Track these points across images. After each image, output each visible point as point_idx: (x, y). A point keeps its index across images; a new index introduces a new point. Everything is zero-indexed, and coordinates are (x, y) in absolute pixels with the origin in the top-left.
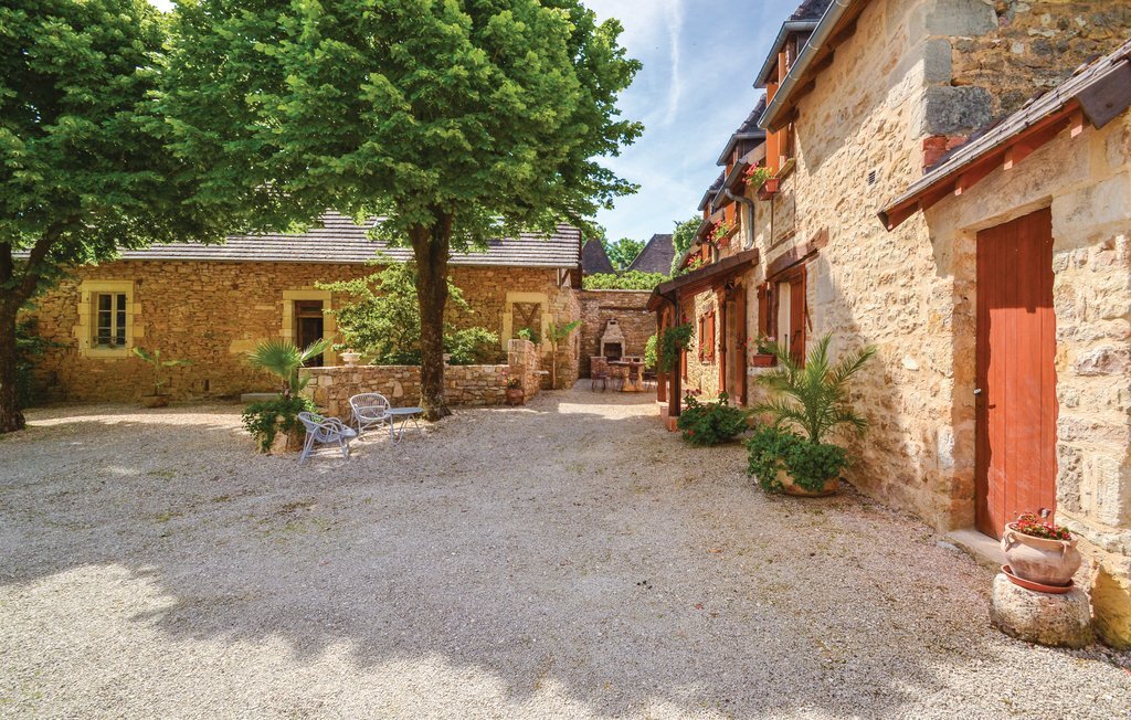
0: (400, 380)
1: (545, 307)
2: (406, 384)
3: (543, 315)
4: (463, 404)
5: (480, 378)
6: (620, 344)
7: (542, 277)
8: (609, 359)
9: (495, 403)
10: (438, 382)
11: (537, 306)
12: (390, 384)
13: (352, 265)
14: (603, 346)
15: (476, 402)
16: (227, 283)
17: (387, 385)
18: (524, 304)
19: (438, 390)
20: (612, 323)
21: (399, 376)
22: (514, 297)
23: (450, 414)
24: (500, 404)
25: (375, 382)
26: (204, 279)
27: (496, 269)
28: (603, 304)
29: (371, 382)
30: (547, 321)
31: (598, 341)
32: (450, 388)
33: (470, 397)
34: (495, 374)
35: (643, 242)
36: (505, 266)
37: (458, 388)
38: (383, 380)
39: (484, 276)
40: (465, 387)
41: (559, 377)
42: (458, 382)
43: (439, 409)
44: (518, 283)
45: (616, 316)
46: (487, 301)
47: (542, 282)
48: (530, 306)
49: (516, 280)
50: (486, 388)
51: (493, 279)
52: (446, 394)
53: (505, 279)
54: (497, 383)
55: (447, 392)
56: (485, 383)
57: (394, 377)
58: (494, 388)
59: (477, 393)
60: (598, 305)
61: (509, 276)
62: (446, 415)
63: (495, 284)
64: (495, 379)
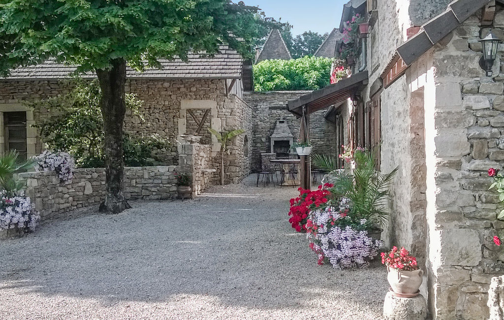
0: (90, 180)
1: (214, 112)
2: (94, 183)
3: (213, 120)
4: (142, 198)
5: (155, 177)
6: (288, 142)
7: (211, 86)
8: (279, 155)
9: (169, 198)
10: (119, 182)
11: (207, 112)
12: (82, 184)
13: (49, 81)
14: (273, 143)
15: (153, 197)
17: (80, 184)
18: (196, 110)
19: (119, 189)
20: (281, 122)
21: (89, 177)
22: (186, 104)
23: (130, 207)
24: (172, 198)
25: (70, 182)
27: (172, 81)
28: (272, 105)
29: (66, 183)
30: (217, 125)
31: (269, 139)
32: (130, 186)
33: (148, 193)
35: (326, 35)
36: (178, 78)
37: (137, 185)
38: (76, 181)
39: (161, 87)
40: (144, 185)
41: (228, 174)
42: (138, 180)
43: (121, 203)
44: (190, 92)
45: (286, 115)
46: (164, 108)
47: (211, 90)
48: (201, 111)
49: (189, 90)
50: (161, 185)
51: (168, 89)
52: (127, 191)
53: (179, 89)
54: (170, 181)
55: (128, 189)
56: (160, 181)
57: (85, 178)
58: (167, 185)
59: (153, 189)
60: (268, 105)
61: (182, 86)
62: (127, 208)
63: (171, 94)
64: (168, 177)
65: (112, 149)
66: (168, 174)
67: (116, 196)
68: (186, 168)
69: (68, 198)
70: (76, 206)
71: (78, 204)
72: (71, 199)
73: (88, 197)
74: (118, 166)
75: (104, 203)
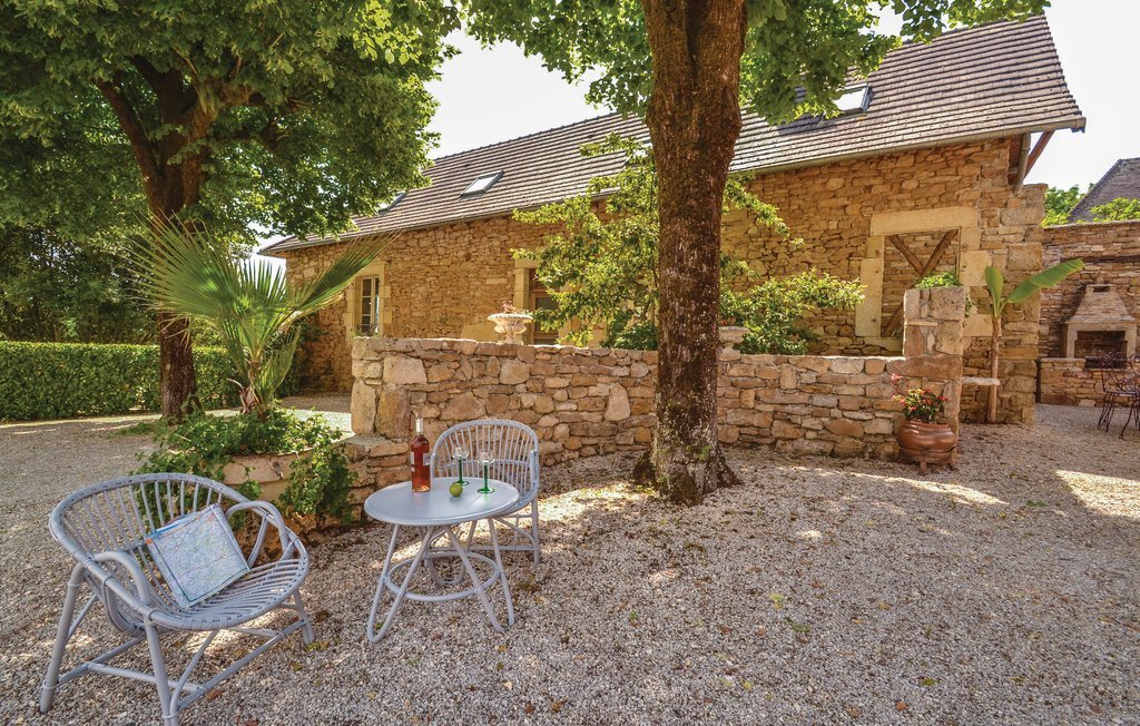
0: (625, 382)
1: (970, 237)
2: (637, 392)
3: (965, 257)
4: (773, 445)
5: (818, 386)
6: (1121, 334)
7: (965, 170)
9: (861, 454)
10: (700, 389)
11: (948, 237)
12: (600, 389)
14: (1072, 337)
15: (805, 445)
16: (461, 253)
17: (593, 391)
18: (914, 236)
19: (698, 415)
20: (1097, 290)
21: (623, 372)
22: (885, 224)
23: (735, 482)
24: (874, 456)
25: (564, 382)
26: (441, 251)
27: (851, 171)
28: (1071, 253)
29: (551, 382)
30: (975, 267)
32: (739, 406)
33: (790, 431)
34: (864, 379)
37: (761, 407)
38: (582, 380)
39: (821, 189)
40: (779, 407)
41: (1005, 396)
42: (761, 394)
43: (702, 467)
44: (901, 191)
45: (1110, 275)
46: (826, 238)
47: (966, 181)
48: (929, 238)
49: (896, 187)
50: (836, 412)
51: (841, 193)
52: (729, 420)
53: (869, 188)
54: (867, 403)
55: (732, 417)
56: (832, 401)
57: (609, 375)
58: (857, 415)
59: (808, 423)
60: (1060, 255)
61: (879, 180)
62: (722, 484)
63: (846, 203)
64: (861, 391)
65: (681, 270)
66: (862, 382)
67: (688, 441)
68: (934, 365)
69: (553, 428)
70: (579, 450)
71: (584, 446)
72: (562, 429)
73: (617, 427)
74: (698, 333)
75: (647, 455)
